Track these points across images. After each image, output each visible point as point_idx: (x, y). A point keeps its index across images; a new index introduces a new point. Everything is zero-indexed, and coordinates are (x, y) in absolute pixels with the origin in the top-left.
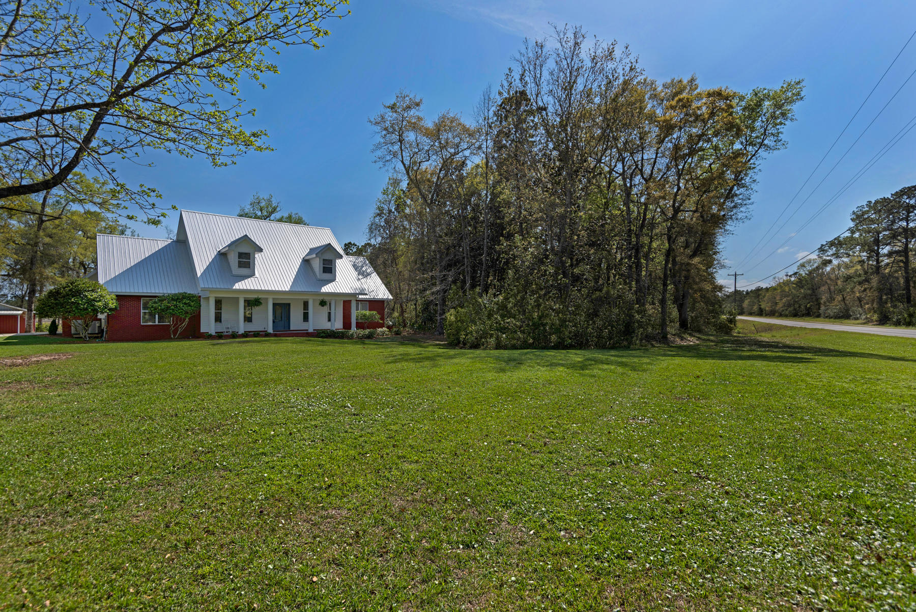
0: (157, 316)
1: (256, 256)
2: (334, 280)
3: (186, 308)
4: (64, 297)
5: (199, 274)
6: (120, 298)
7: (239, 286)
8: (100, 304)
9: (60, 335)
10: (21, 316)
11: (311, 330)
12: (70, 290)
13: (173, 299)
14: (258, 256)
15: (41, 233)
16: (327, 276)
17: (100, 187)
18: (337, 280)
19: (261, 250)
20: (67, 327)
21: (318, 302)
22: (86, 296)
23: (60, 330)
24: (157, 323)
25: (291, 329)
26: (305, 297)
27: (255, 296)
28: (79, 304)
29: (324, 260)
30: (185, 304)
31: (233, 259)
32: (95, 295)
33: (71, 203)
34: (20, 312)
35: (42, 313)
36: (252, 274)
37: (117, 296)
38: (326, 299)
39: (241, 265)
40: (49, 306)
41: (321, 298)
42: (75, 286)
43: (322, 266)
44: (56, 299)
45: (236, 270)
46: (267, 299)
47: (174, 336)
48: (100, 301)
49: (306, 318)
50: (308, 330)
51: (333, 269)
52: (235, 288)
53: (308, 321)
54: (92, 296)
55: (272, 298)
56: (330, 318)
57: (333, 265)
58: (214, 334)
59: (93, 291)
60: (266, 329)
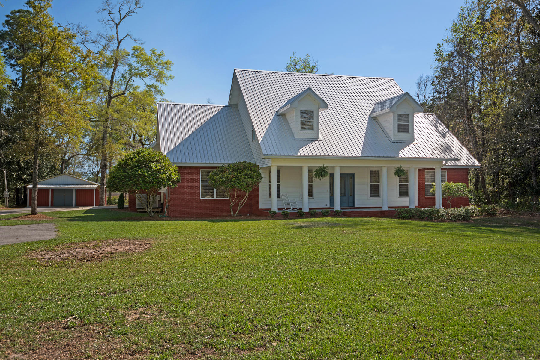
0: (215, 190)
1: (320, 113)
2: (411, 141)
3: (247, 180)
4: (131, 168)
5: (260, 140)
6: (182, 169)
7: (304, 151)
8: (163, 176)
9: (126, 209)
10: (97, 189)
11: (385, 208)
12: (137, 161)
13: (234, 170)
14: (323, 114)
15: (110, 110)
16: (403, 136)
17: (157, 60)
18: (416, 141)
19: (326, 106)
20: (132, 200)
21: (394, 171)
22: (151, 167)
23: (126, 205)
24: (215, 198)
25: (356, 206)
26: (374, 165)
27: (320, 164)
28: (145, 176)
29: (400, 115)
30: (246, 175)
31: (295, 120)
32: (159, 166)
33: (133, 78)
34: (95, 187)
35: (112, 187)
36: (316, 138)
37: (179, 167)
38: (405, 166)
39: (303, 126)
40: (119, 179)
41: (397, 165)
42: (142, 157)
43: (397, 123)
44: (125, 172)
45: (298, 133)
46: (333, 167)
47: (234, 213)
48: (163, 173)
49: (375, 191)
50: (381, 208)
51: (410, 127)
52: (299, 154)
53: (379, 196)
54: (156, 167)
55: (340, 167)
56: (404, 192)
57: (410, 121)
58: (277, 211)
59: (157, 161)
60: (328, 206)
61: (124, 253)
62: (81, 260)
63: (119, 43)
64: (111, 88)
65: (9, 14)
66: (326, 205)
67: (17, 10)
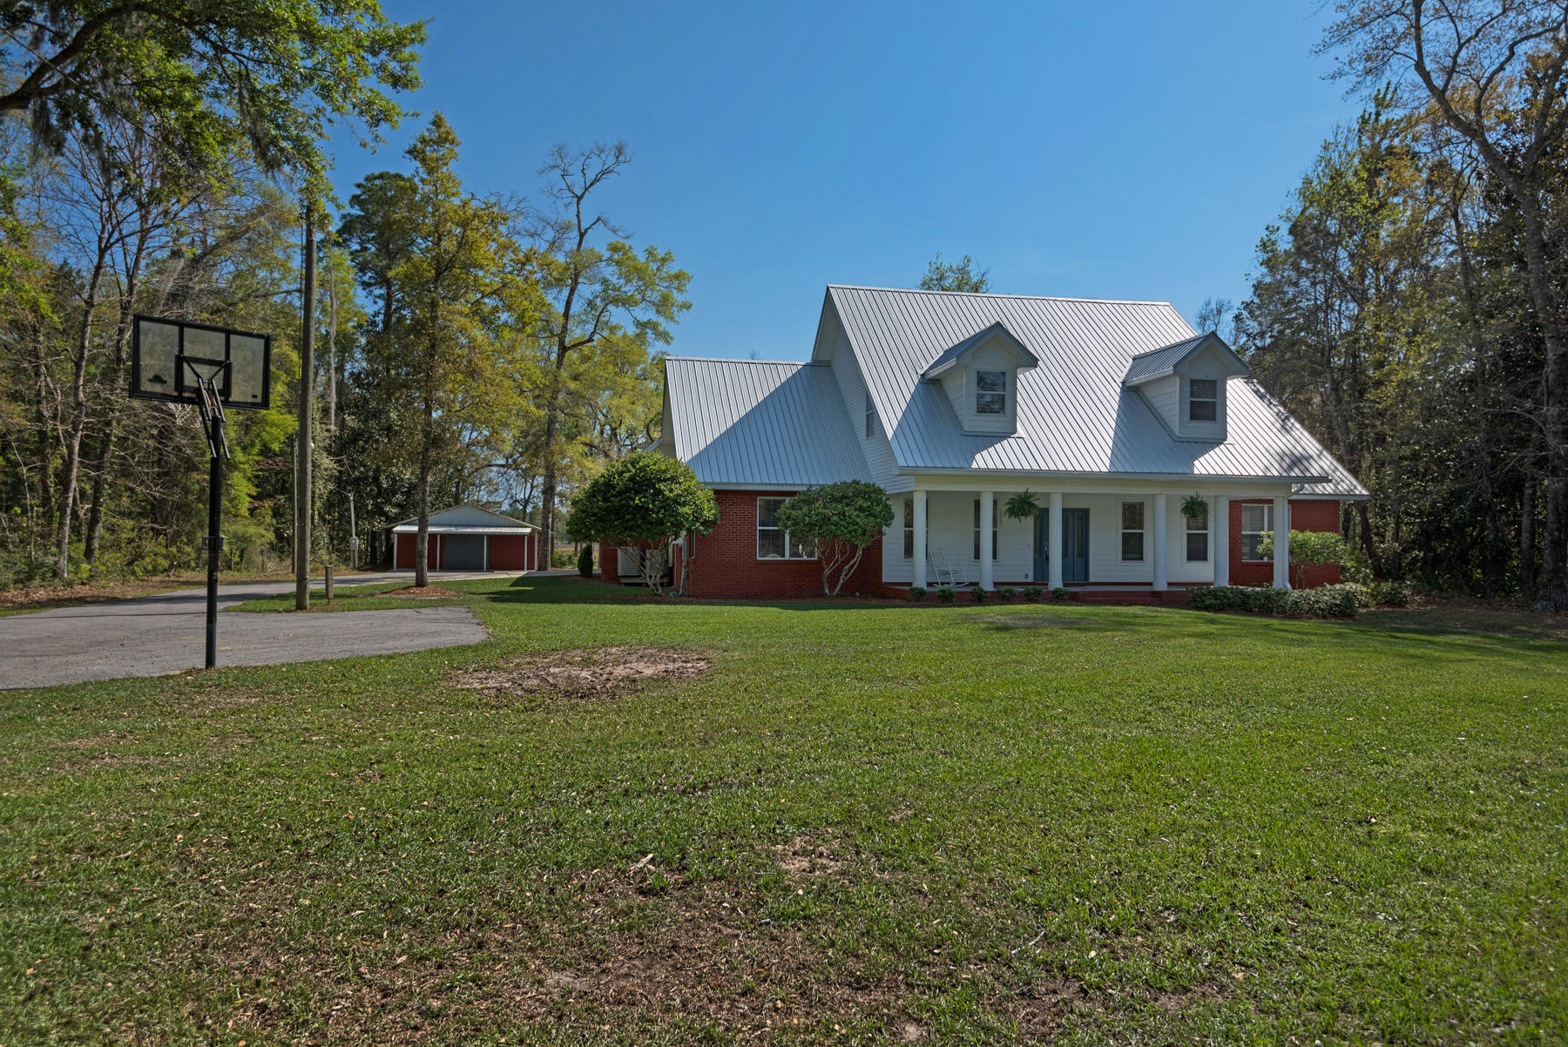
0: (787, 537)
1: (1021, 376)
2: (1220, 439)
3: (862, 520)
4: (620, 493)
5: (890, 434)
6: (722, 496)
7: (985, 460)
8: (686, 510)
9: (598, 577)
10: (531, 537)
11: (1161, 586)
12: (631, 479)
13: (834, 499)
14: (1025, 379)
15: (564, 374)
16: (1202, 428)
17: (658, 269)
18: (1230, 439)
19: (1033, 362)
20: (609, 559)
21: (1179, 505)
22: (660, 492)
23: (596, 568)
24: (787, 557)
25: (1092, 579)
26: (1134, 493)
27: (1019, 488)
28: (648, 509)
29: (1193, 382)
30: (861, 509)
31: (963, 393)
32: (677, 490)
33: (610, 307)
34: (528, 530)
35: (579, 532)
36: (1011, 430)
37: (716, 492)
38: (1204, 494)
39: (983, 409)
40: (594, 515)
41: (1189, 493)
42: (641, 469)
43: (1188, 399)
44: (606, 500)
45: (974, 422)
46: (1048, 494)
47: (832, 590)
48: (684, 504)
49: (1133, 548)
50: (1151, 584)
51: (1218, 408)
52: (974, 465)
53: (1142, 559)
54: (671, 491)
55: (1063, 494)
56: (1197, 550)
57: (1218, 395)
58: (925, 588)
59: (673, 479)
60: (1030, 579)
61: (655, 680)
62: (568, 694)
63: (582, 235)
64: (565, 328)
65: (362, 181)
66: (1026, 576)
67: (377, 173)
